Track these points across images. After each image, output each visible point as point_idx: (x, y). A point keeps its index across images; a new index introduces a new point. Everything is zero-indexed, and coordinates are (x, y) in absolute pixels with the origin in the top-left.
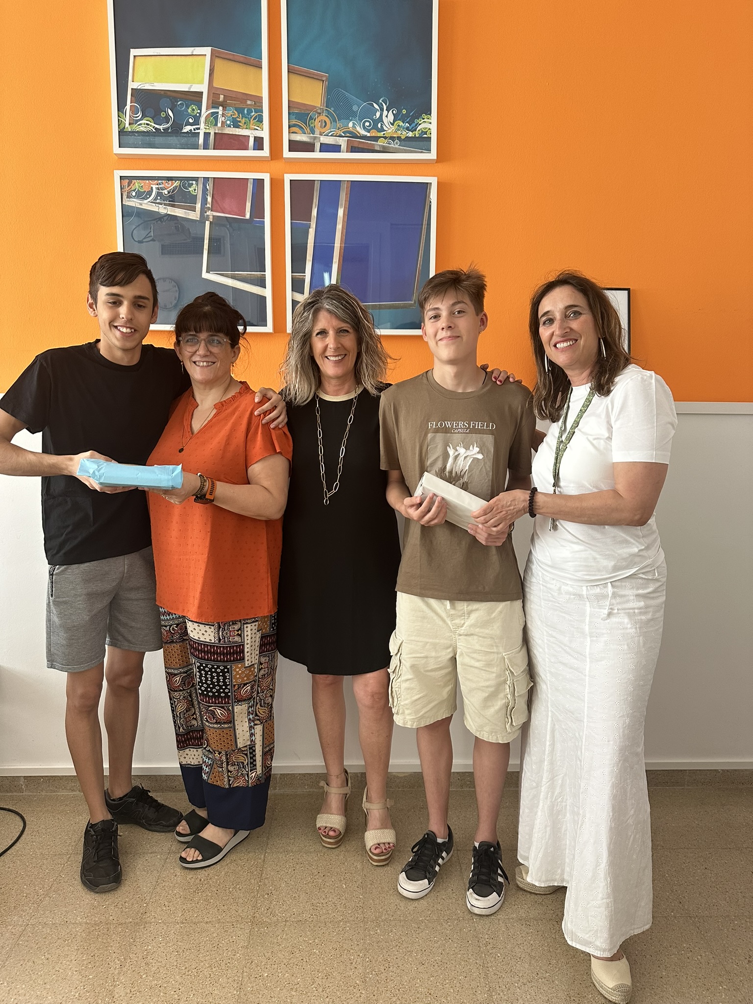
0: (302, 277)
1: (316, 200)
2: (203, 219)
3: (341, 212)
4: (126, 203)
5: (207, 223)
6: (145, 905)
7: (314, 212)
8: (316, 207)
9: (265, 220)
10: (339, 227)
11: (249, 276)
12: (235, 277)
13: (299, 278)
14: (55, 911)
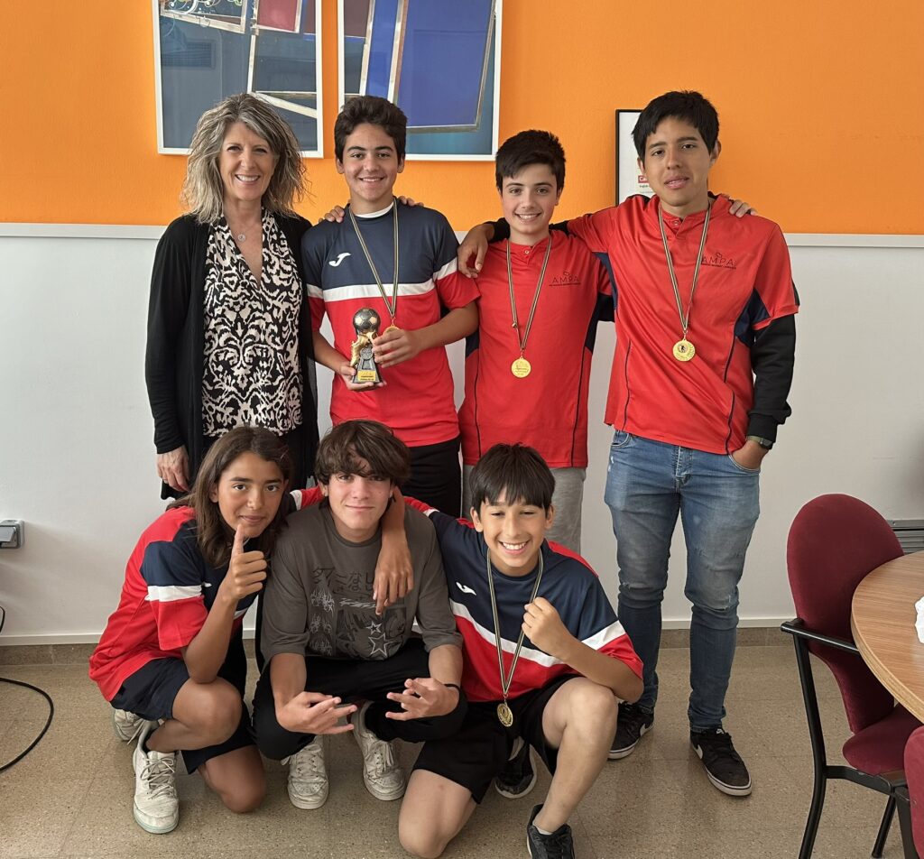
1: (372, 14)
2: (249, 32)
3: (398, 27)
4: (164, 14)
5: (253, 38)
7: (370, 27)
8: (371, 21)
9: (316, 35)
10: (397, 42)
11: (298, 96)
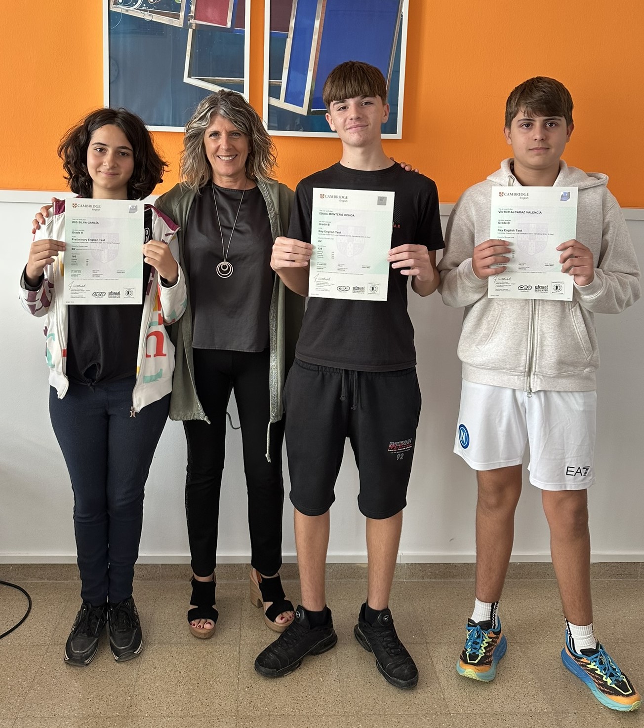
0: (279, 83)
1: (294, 12)
2: (186, 26)
3: (317, 24)
4: (113, 9)
5: (190, 31)
6: (129, 698)
7: (292, 23)
8: (293, 18)
9: (246, 29)
10: (315, 37)
11: (228, 81)
12: (215, 82)
13: (276, 84)
14: (42, 704)
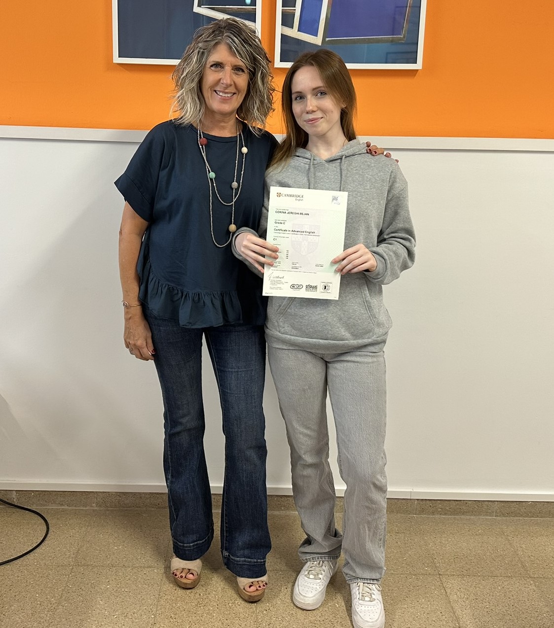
0: (292, 11)
6: (153, 616)
11: (239, 10)
12: (226, 11)
13: (289, 12)
14: (71, 619)
